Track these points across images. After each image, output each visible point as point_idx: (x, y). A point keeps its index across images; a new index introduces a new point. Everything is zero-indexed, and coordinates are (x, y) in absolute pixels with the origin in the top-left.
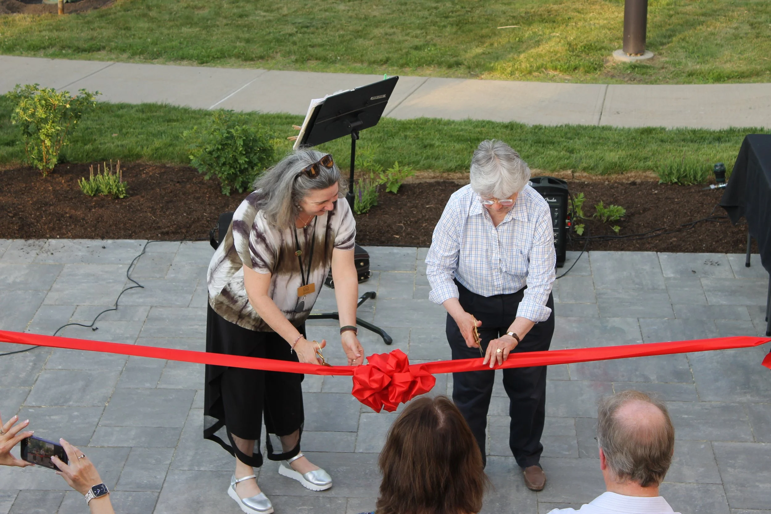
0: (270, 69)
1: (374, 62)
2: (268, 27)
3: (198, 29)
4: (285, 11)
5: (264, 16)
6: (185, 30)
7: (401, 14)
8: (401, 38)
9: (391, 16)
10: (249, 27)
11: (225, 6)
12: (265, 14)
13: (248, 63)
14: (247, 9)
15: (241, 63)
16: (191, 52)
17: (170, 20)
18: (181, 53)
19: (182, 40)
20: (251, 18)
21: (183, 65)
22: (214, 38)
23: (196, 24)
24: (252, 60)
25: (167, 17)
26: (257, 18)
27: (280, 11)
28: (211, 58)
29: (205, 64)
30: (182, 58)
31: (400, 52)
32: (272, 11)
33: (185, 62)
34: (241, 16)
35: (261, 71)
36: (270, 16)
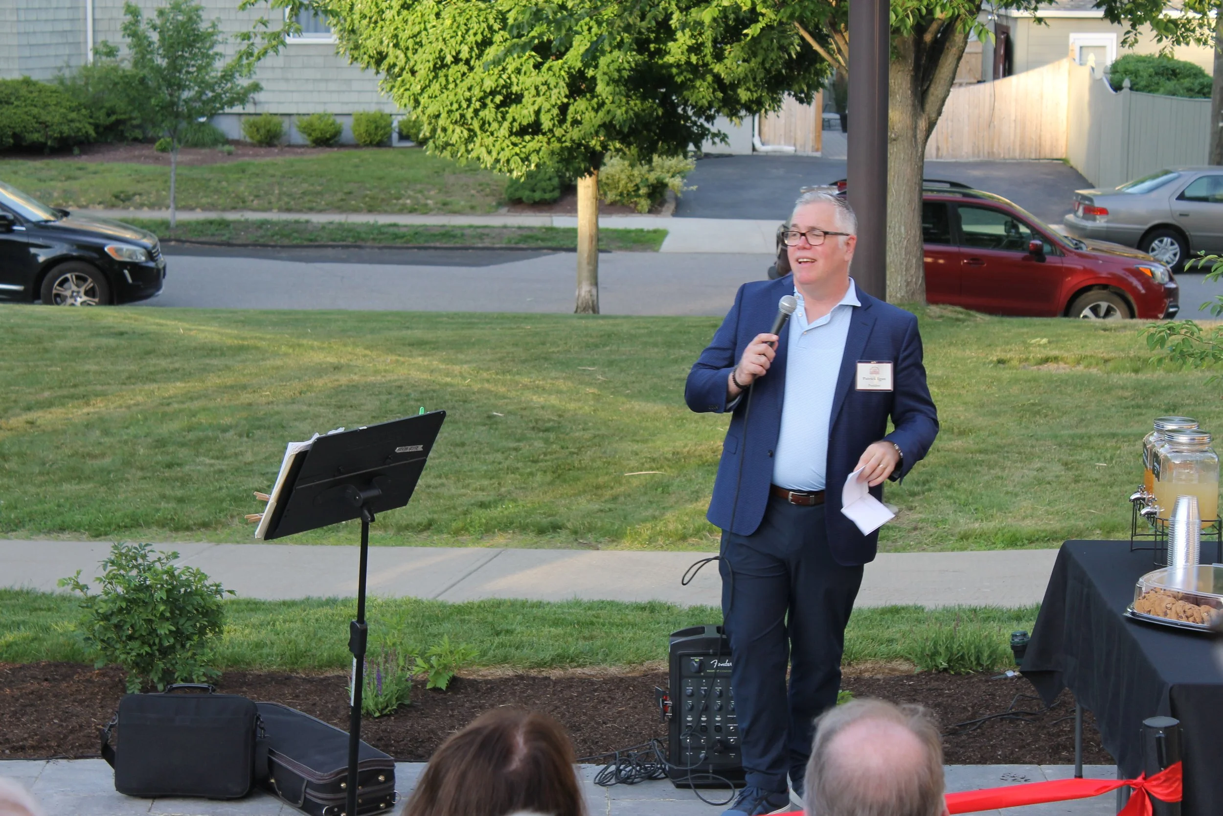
0: (219, 542)
1: (407, 527)
2: (217, 481)
3: (91, 485)
4: (249, 457)
5: (212, 465)
6: (69, 488)
7: (455, 459)
8: (453, 491)
9: (437, 461)
10: (184, 481)
11: (142, 451)
12: (213, 461)
13: (181, 534)
14: (181, 455)
15: (168, 533)
16: (78, 518)
17: (41, 474)
18: (59, 520)
19: (62, 500)
20: (187, 468)
21: (63, 540)
22: (121, 497)
23: (89, 479)
24: (188, 528)
25: (37, 470)
26: (199, 468)
27: (240, 457)
28: (113, 527)
29: (103, 537)
30: (62, 529)
31: (453, 511)
32: (226, 458)
33: (66, 535)
34: (169, 466)
35: (204, 545)
36: (220, 464)
